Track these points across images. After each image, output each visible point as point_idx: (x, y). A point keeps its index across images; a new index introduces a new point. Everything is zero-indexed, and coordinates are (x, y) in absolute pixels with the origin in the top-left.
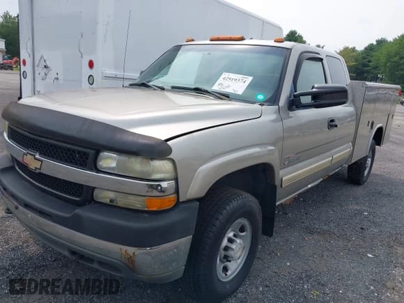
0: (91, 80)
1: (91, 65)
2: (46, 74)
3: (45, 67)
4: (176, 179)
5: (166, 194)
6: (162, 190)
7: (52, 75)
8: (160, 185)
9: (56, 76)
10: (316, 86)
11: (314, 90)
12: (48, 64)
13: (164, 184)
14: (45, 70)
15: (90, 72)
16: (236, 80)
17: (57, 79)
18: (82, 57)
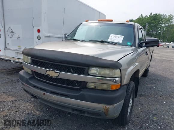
0: (39, 38)
1: (39, 31)
2: (12, 35)
3: (12, 32)
4: (121, 77)
5: (117, 83)
6: (116, 82)
7: (16, 36)
8: (115, 80)
9: (18, 36)
10: (146, 39)
11: (146, 40)
12: (13, 31)
13: (117, 79)
14: (12, 34)
15: (39, 34)
16: (117, 37)
17: (19, 37)
18: (33, 28)
